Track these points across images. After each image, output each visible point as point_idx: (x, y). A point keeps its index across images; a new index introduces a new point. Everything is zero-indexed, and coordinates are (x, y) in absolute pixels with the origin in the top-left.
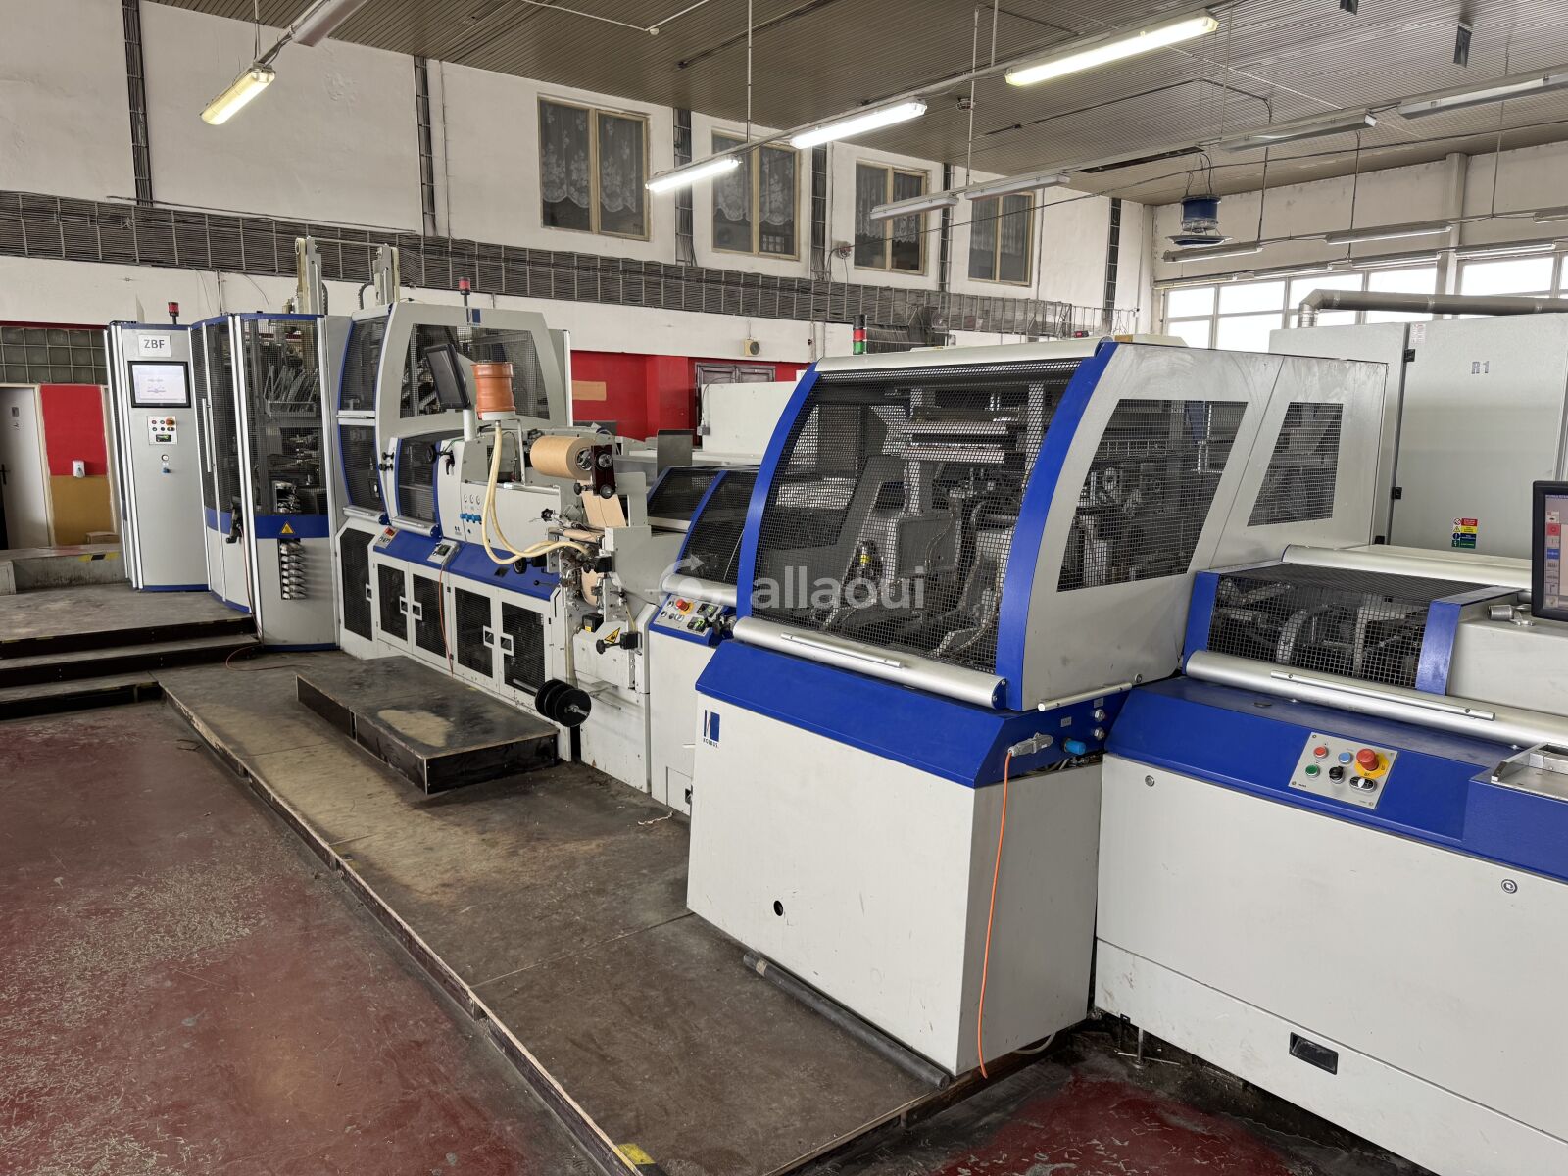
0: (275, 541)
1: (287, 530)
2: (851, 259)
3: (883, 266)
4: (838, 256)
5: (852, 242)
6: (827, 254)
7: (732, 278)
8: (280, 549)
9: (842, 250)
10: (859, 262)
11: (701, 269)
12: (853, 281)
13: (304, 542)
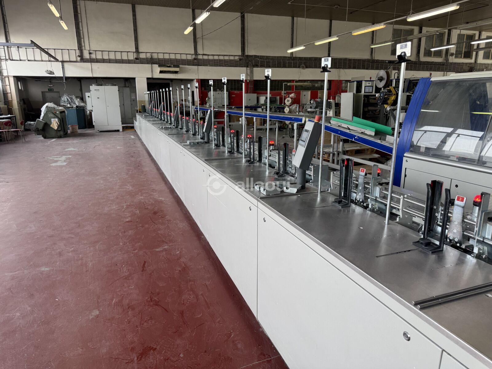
2: (454, 57)
3: (461, 57)
4: (451, 56)
5: (455, 53)
6: (448, 56)
7: (428, 63)
9: (452, 55)
10: (456, 57)
11: (422, 62)
12: (454, 62)
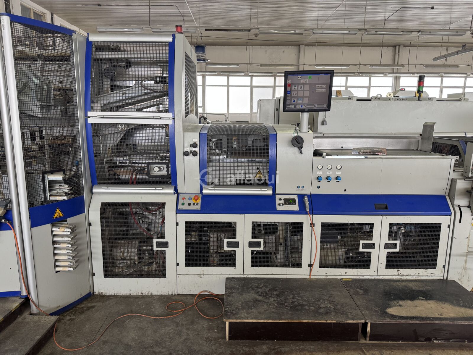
0: (49, 225)
1: (58, 214)
8: (52, 231)
13: (70, 220)
